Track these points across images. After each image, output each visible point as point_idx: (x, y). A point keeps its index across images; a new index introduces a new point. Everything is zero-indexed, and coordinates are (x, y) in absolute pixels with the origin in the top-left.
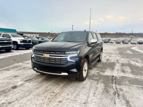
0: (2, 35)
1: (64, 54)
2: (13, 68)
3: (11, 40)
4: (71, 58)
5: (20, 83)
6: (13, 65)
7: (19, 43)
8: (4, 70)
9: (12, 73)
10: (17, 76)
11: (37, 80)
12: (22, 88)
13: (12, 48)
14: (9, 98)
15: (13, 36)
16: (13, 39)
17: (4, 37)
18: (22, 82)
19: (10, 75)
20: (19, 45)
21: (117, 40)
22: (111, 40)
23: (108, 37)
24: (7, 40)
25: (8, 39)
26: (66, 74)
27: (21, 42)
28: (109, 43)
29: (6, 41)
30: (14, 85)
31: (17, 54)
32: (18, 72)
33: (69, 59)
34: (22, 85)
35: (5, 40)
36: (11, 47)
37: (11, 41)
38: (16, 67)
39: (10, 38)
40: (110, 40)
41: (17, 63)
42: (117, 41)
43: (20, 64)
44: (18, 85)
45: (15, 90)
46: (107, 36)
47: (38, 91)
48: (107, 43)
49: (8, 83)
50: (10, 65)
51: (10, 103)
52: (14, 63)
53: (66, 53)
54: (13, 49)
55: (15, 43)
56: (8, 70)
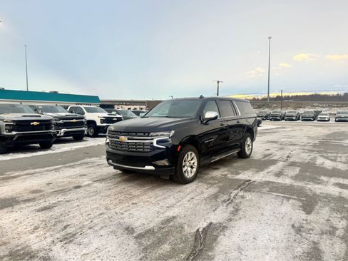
0: (68, 110)
1: (148, 136)
2: (80, 165)
3: (83, 118)
4: (158, 142)
5: (86, 183)
6: (82, 161)
7: (99, 124)
8: (66, 167)
9: (78, 170)
10: (85, 175)
11: (113, 180)
12: (88, 189)
13: (86, 132)
14: (68, 197)
15: (89, 110)
16: (89, 116)
17: (72, 112)
18: (90, 182)
19: (75, 173)
20: (99, 126)
21: (339, 113)
22: (323, 113)
23: (319, 106)
24: (76, 119)
25: (79, 116)
26: (152, 168)
27: (103, 121)
28: (315, 121)
29: (74, 120)
30: (77, 185)
31: (92, 144)
32: (88, 170)
33: (155, 144)
34: (89, 185)
35: (72, 119)
36: (83, 131)
37: (83, 120)
38: (87, 163)
39: (84, 114)
40: (318, 113)
41: (90, 157)
42: (339, 115)
43: (93, 159)
44: (83, 185)
45: (78, 190)
46: (316, 104)
47: (109, 192)
48: (310, 120)
49: (70, 183)
50: (77, 160)
51: (68, 201)
52: (84, 158)
53: (151, 134)
54: (88, 135)
55: (91, 123)
56: (72, 167)
